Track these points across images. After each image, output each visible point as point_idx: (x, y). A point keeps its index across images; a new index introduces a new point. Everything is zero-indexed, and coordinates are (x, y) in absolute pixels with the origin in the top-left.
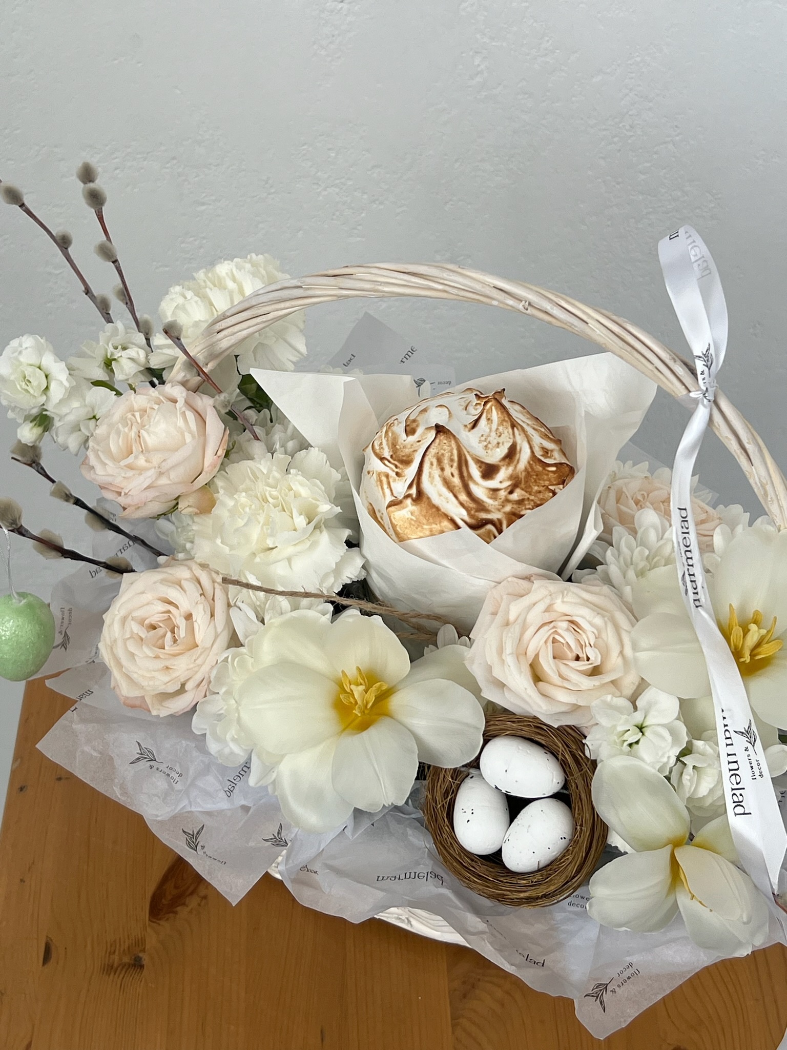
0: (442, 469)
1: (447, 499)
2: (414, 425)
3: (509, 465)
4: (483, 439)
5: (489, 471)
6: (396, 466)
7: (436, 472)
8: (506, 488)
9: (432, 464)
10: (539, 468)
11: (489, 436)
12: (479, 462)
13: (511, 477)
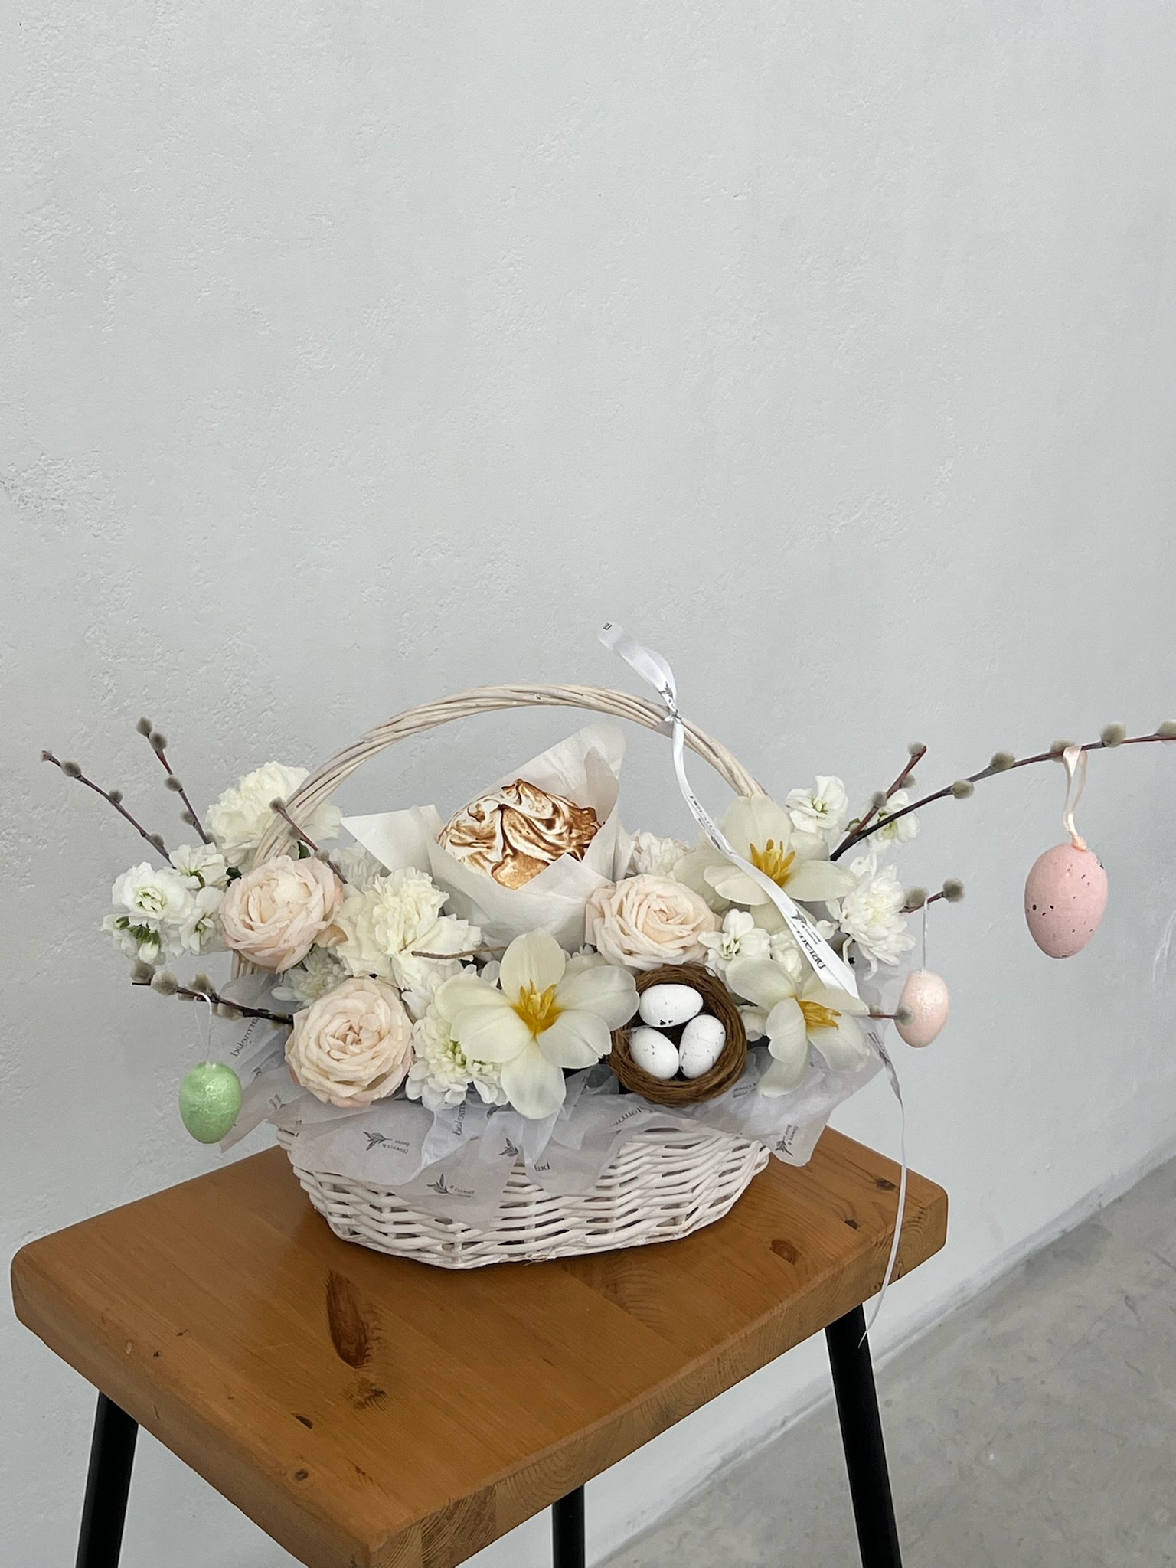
0: (520, 832)
1: (533, 849)
2: (481, 813)
3: (559, 816)
4: (531, 807)
5: (550, 824)
6: (485, 843)
7: (517, 835)
8: (566, 831)
9: (510, 831)
10: (578, 813)
11: (533, 805)
12: (539, 820)
13: (565, 824)
